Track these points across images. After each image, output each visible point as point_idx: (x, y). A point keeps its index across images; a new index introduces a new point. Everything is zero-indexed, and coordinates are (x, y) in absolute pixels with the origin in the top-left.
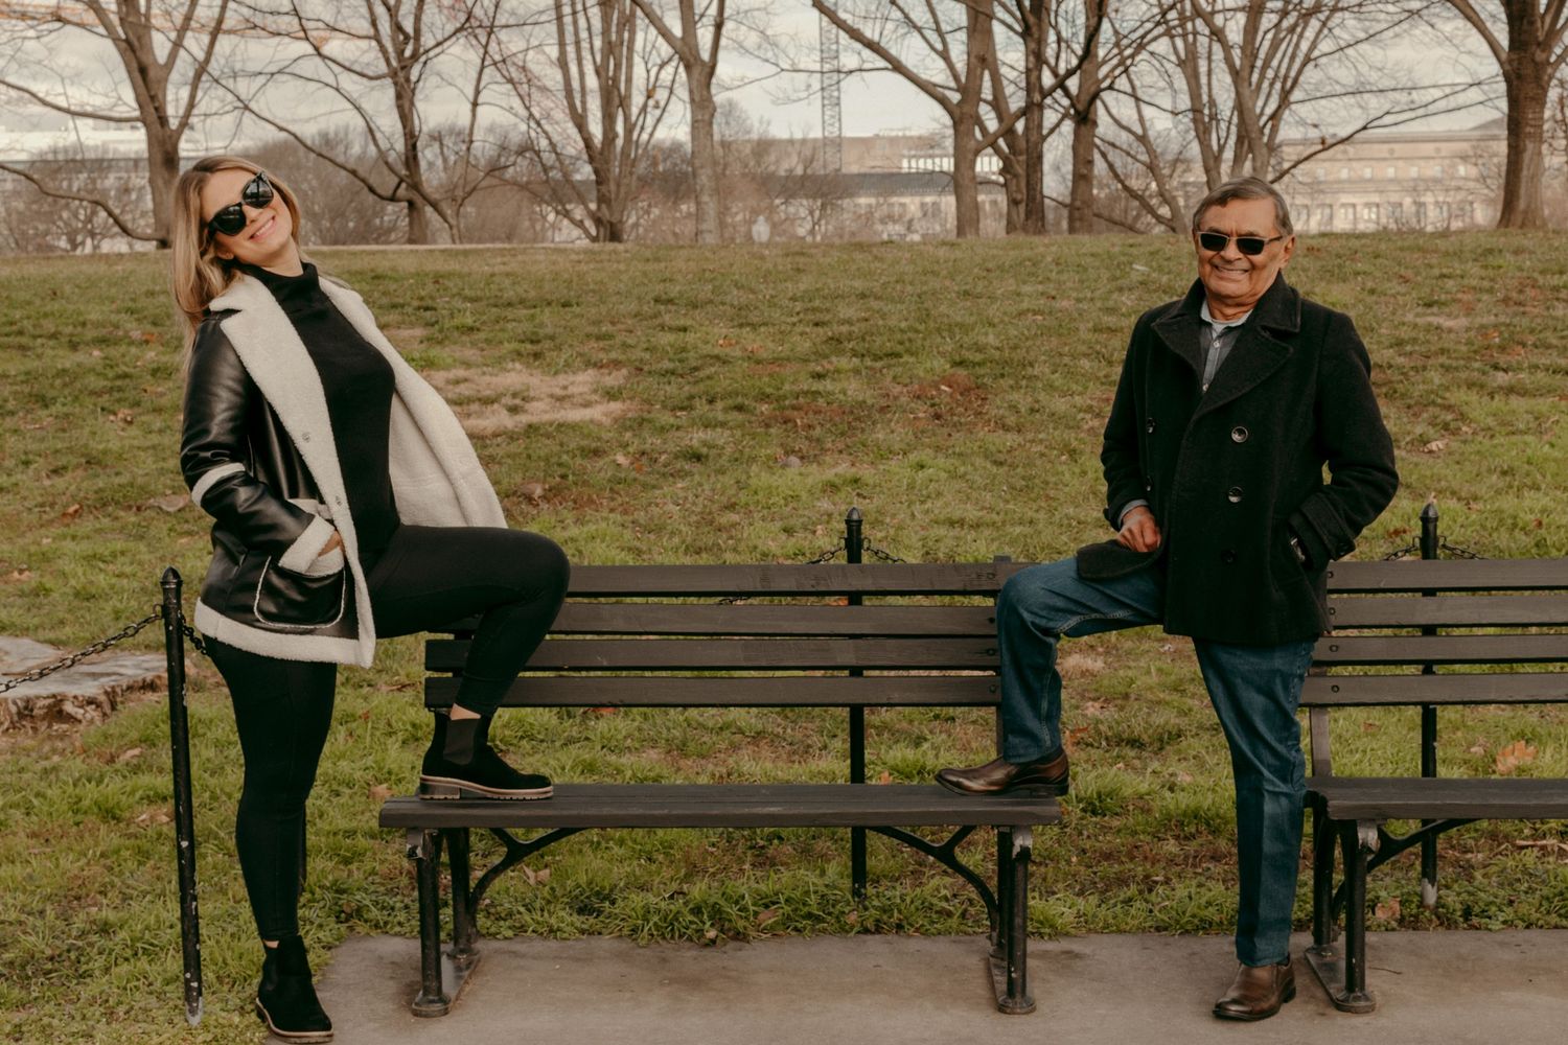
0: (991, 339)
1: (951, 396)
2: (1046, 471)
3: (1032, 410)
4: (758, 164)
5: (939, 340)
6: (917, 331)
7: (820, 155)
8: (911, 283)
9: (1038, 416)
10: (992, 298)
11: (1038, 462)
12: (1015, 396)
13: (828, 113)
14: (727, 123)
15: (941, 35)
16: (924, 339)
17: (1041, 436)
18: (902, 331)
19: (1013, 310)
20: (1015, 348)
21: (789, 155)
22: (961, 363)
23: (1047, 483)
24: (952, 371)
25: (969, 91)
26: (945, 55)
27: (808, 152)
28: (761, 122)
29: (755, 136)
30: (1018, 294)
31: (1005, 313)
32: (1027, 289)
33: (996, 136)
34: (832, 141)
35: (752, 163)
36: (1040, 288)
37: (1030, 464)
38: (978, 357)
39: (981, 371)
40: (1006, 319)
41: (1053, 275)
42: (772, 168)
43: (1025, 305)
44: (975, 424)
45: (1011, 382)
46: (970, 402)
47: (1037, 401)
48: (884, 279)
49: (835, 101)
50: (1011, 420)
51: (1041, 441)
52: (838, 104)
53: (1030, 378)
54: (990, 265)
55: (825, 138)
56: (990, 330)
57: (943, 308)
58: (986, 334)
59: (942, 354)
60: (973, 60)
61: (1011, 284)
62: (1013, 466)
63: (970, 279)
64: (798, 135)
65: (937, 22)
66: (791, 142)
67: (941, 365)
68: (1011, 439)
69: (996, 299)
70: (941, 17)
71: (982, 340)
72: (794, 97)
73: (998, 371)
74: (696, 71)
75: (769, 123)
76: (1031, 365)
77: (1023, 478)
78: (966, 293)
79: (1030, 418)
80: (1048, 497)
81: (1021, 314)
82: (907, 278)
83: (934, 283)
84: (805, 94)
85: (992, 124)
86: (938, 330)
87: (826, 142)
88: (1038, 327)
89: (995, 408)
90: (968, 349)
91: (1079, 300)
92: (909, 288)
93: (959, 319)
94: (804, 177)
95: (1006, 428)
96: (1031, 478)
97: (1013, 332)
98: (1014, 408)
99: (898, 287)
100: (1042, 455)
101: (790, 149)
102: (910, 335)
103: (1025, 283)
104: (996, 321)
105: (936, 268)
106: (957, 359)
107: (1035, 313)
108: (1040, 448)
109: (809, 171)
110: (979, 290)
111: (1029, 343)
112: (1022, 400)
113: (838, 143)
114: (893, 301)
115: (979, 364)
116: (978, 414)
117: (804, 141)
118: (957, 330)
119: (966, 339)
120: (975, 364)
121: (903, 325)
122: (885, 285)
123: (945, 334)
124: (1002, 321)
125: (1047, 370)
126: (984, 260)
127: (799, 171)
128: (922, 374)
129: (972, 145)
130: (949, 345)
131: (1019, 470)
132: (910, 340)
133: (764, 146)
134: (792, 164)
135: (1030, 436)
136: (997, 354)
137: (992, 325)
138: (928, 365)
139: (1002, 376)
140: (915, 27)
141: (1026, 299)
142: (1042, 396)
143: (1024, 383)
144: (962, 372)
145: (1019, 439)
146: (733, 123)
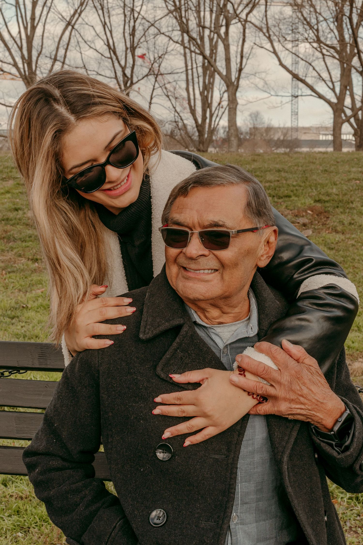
0: (334, 191)
1: (312, 215)
2: (354, 253)
3: (350, 224)
4: (267, 135)
5: (310, 190)
6: (300, 186)
7: (290, 133)
8: (302, 166)
9: (353, 226)
10: (337, 173)
11: (351, 249)
12: (342, 216)
13: (293, 117)
14: (256, 120)
15: (333, 83)
16: (303, 190)
17: (353, 236)
18: (294, 186)
19: (346, 178)
20: (345, 194)
21: (278, 132)
22: (319, 201)
23: (354, 259)
24: (314, 204)
25: (341, 98)
26: (333, 90)
27: (285, 131)
28: (268, 120)
29: (266, 126)
30: (349, 172)
31: (342, 180)
32: (354, 169)
33: (350, 117)
34: (295, 128)
35: (264, 135)
36: (360, 169)
37: (347, 250)
38: (327, 198)
39: (327, 204)
40: (342, 182)
42: (272, 137)
43: (352, 176)
44: (322, 229)
45: (341, 210)
46: (321, 219)
47: (353, 220)
48: (290, 164)
49: (296, 113)
50: (339, 228)
51: (353, 238)
52: (297, 114)
53: (351, 208)
54: (339, 160)
55: (292, 126)
56: (334, 187)
57: (314, 177)
58: (332, 189)
59: (311, 197)
60: (342, 87)
61: (347, 167)
62: (338, 251)
63: (328, 165)
64: (282, 126)
65: (331, 78)
66: (280, 128)
67: (309, 201)
68: (338, 237)
69: (339, 173)
70: (333, 76)
71: (330, 191)
72: (276, 105)
73: (336, 205)
74: (231, 88)
75: (271, 120)
76: (352, 203)
77: (342, 257)
78: (326, 171)
79: (350, 227)
80: (354, 267)
81: (349, 180)
82: (300, 165)
83: (312, 167)
84: (280, 105)
85: (349, 112)
86: (310, 186)
87: (292, 129)
88: (357, 186)
89: (333, 222)
90: (323, 195)
92: (300, 168)
93: (320, 182)
94: (283, 141)
95: (337, 232)
96: (346, 257)
97: (345, 187)
98: (342, 223)
99: (296, 168)
100: (353, 245)
101: (279, 130)
102: (297, 188)
103: (353, 167)
104: (338, 182)
105: (314, 160)
106: (317, 199)
107: (356, 180)
108: (353, 242)
109: (285, 138)
110: (332, 169)
111: (352, 193)
112: (346, 219)
113: (297, 129)
114: (291, 173)
115: (327, 201)
116: (324, 224)
117: (284, 128)
118: (319, 186)
119: (322, 190)
120: (325, 202)
121: (295, 183)
122: (290, 167)
123: (313, 188)
124: (340, 183)
125: (359, 205)
126: (336, 158)
127: (282, 138)
128: (300, 205)
129: (340, 120)
130: (315, 193)
131: (341, 252)
132: (297, 190)
133: (269, 129)
134: (278, 136)
135: (348, 236)
136: (336, 198)
137: (335, 184)
138: (303, 201)
139: (338, 207)
140: (323, 80)
141: (353, 174)
142: (356, 217)
143: (347, 211)
144: (319, 205)
145: (342, 237)
146: (258, 120)
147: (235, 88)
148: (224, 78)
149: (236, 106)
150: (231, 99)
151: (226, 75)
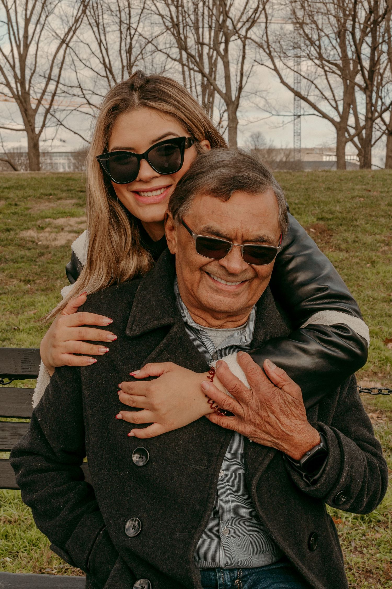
0: (338, 208)
1: (315, 234)
2: (359, 272)
3: (354, 242)
4: (269, 156)
5: (313, 208)
6: (303, 204)
7: (292, 154)
8: (304, 184)
9: (357, 244)
10: (341, 191)
11: (355, 267)
12: (346, 234)
13: (296, 138)
14: (258, 141)
15: (336, 102)
16: (305, 208)
17: (357, 254)
18: (296, 204)
19: (350, 196)
20: (349, 212)
21: (280, 153)
22: (322, 219)
23: (358, 278)
24: (317, 222)
25: (344, 117)
26: (336, 109)
27: (287, 152)
28: (270, 141)
29: (267, 147)
30: (353, 189)
31: (346, 197)
32: (358, 187)
33: (354, 136)
34: (297, 149)
35: (266, 156)
36: (364, 187)
37: (351, 268)
38: (331, 216)
39: (331, 222)
40: (346, 200)
41: (371, 182)
42: (274, 158)
43: (356, 194)
44: (325, 248)
45: (345, 228)
46: (324, 237)
47: (357, 237)
48: (292, 182)
49: (298, 134)
50: (343, 246)
51: (358, 256)
52: (300, 135)
53: (355, 226)
54: (342, 178)
55: (294, 147)
56: (338, 204)
57: (317, 195)
58: (336, 206)
59: (313, 215)
60: (345, 105)
61: (350, 185)
62: (342, 269)
63: (331, 183)
64: (284, 147)
65: (334, 96)
66: (282, 149)
67: (312, 219)
68: (342, 255)
69: (342, 191)
70: (336, 94)
71: (333, 208)
72: (278, 126)
73: (339, 222)
74: (231, 107)
75: (273, 141)
76: (356, 220)
77: (346, 275)
78: (329, 188)
79: (353, 245)
80: (359, 285)
81: (353, 198)
82: (302, 182)
83: (315, 184)
84: (282, 125)
85: (352, 131)
86: (313, 204)
87: (295, 150)
88: (361, 203)
89: (336, 240)
90: (326, 213)
91: (381, 192)
92: (303, 186)
93: (323, 199)
94: (285, 162)
95: (340, 250)
96: (350, 275)
97: (348, 205)
98: (345, 240)
99: (298, 186)
100: (357, 263)
101: (281, 151)
102: (299, 206)
103: (357, 185)
104: (341, 200)
105: (317, 178)
106: (320, 216)
107: (360, 197)
108: (357, 260)
109: (288, 160)
110: (335, 187)
111: (356, 210)
112: (350, 236)
113: (300, 151)
114: (293, 191)
115: (330, 219)
116: (327, 243)
117: (286, 149)
118: (322, 204)
119: (325, 208)
120: (328, 219)
121: (297, 201)
122: (292, 185)
123: (315, 206)
124: (344, 200)
125: (363, 223)
126: (340, 176)
127: (284, 159)
129: (344, 139)
130: (318, 211)
131: (345, 271)
132: (299, 208)
133: (271, 151)
134: (280, 158)
135: (352, 254)
136: (340, 215)
137: (338, 202)
138: (306, 219)
139: (341, 225)
140: (326, 98)
141: (357, 192)
142: (360, 235)
143: (351, 228)
144: (321, 223)
145: (346, 255)
146: (260, 141)
147: (235, 106)
148: (224, 95)
149: (237, 125)
150: (231, 118)
151: (226, 94)
